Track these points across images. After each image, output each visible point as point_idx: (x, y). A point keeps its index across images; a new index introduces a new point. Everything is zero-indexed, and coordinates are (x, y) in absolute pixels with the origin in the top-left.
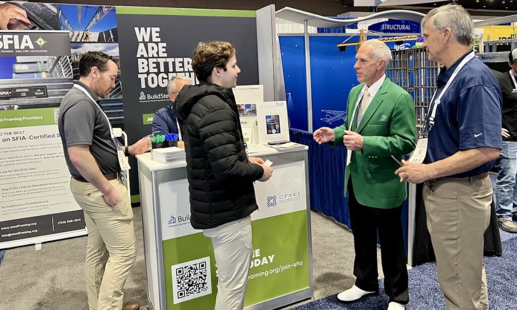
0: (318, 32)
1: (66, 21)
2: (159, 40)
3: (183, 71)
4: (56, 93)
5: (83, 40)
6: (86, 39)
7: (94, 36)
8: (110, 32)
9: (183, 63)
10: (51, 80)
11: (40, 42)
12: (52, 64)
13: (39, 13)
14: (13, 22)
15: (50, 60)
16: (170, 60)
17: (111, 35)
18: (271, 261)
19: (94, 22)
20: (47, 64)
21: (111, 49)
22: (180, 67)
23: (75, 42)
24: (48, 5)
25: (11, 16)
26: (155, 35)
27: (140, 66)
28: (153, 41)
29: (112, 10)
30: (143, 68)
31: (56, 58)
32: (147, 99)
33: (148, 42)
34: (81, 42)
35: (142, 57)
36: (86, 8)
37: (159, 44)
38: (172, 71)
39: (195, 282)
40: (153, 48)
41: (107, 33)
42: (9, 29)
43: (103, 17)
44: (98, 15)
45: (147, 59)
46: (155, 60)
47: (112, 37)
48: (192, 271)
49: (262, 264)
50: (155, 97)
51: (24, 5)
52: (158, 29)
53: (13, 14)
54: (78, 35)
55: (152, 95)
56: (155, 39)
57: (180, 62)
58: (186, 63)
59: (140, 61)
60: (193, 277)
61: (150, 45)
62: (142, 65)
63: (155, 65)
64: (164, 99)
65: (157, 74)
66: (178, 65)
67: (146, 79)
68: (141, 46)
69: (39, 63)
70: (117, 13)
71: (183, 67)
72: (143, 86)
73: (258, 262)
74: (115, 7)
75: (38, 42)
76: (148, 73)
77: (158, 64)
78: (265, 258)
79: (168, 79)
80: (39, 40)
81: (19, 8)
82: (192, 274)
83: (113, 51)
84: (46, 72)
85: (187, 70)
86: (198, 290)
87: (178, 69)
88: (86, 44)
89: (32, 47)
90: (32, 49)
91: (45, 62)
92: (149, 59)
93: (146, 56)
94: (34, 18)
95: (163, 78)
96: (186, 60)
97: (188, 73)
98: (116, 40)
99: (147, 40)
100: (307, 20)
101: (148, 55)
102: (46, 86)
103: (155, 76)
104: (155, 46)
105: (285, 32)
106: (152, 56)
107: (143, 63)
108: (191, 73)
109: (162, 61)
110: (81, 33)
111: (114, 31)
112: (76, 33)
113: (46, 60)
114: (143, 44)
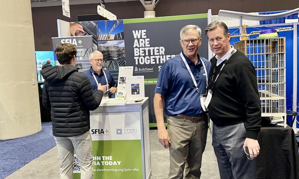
0: (261, 24)
1: (100, 30)
2: (145, 37)
3: (159, 54)
4: (86, 67)
5: (107, 39)
6: (108, 38)
7: (112, 37)
8: (120, 34)
9: (159, 50)
10: (84, 61)
11: (80, 42)
12: (85, 53)
13: (88, 26)
14: (77, 32)
15: (84, 51)
16: (152, 49)
17: (121, 35)
18: (119, 164)
19: (112, 29)
20: (82, 53)
21: (120, 44)
22: (157, 52)
23: (104, 40)
24: (92, 22)
25: (77, 29)
26: (143, 34)
27: (135, 52)
28: (142, 37)
29: (121, 22)
30: (137, 53)
31: (86, 49)
32: (138, 71)
33: (140, 39)
34: (106, 40)
35: (136, 47)
36: (109, 22)
37: (145, 39)
38: (152, 55)
39: (77, 165)
40: (142, 42)
41: (119, 35)
42: (76, 36)
43: (116, 26)
44: (114, 25)
45: (139, 48)
46: (143, 49)
47: (121, 37)
48: (76, 159)
49: (114, 165)
50: (143, 69)
51: (82, 23)
52: (145, 31)
53: (77, 28)
54: (105, 37)
55: (141, 69)
56: (143, 37)
57: (157, 49)
58: (160, 50)
59: (135, 49)
60: (76, 162)
61: (141, 40)
62: (136, 52)
63: (143, 52)
64: (148, 71)
65: (144, 57)
66: (156, 51)
67: (138, 60)
68: (136, 41)
69: (79, 52)
70: (124, 23)
71: (159, 52)
72: (137, 63)
73: (111, 163)
74: (123, 20)
75: (79, 42)
76: (139, 56)
77: (145, 51)
78: (115, 162)
79: (150, 59)
80: (79, 41)
81: (79, 24)
82: (76, 161)
83: (121, 44)
84: (82, 57)
85: (161, 54)
86: (79, 169)
87: (156, 54)
88: (108, 41)
89: (76, 45)
90: (76, 46)
91: (82, 52)
92: (140, 48)
93: (138, 46)
94: (86, 29)
95: (147, 59)
96: (161, 48)
97: (162, 56)
98: (123, 38)
99: (139, 37)
100: (242, 17)
102: (81, 64)
103: (143, 58)
104: (143, 40)
105: (232, 26)
106: (141, 46)
107: (137, 51)
108: (164, 56)
109: (147, 49)
110: (106, 35)
111: (122, 34)
112: (104, 35)
113: (82, 51)
114: (137, 40)
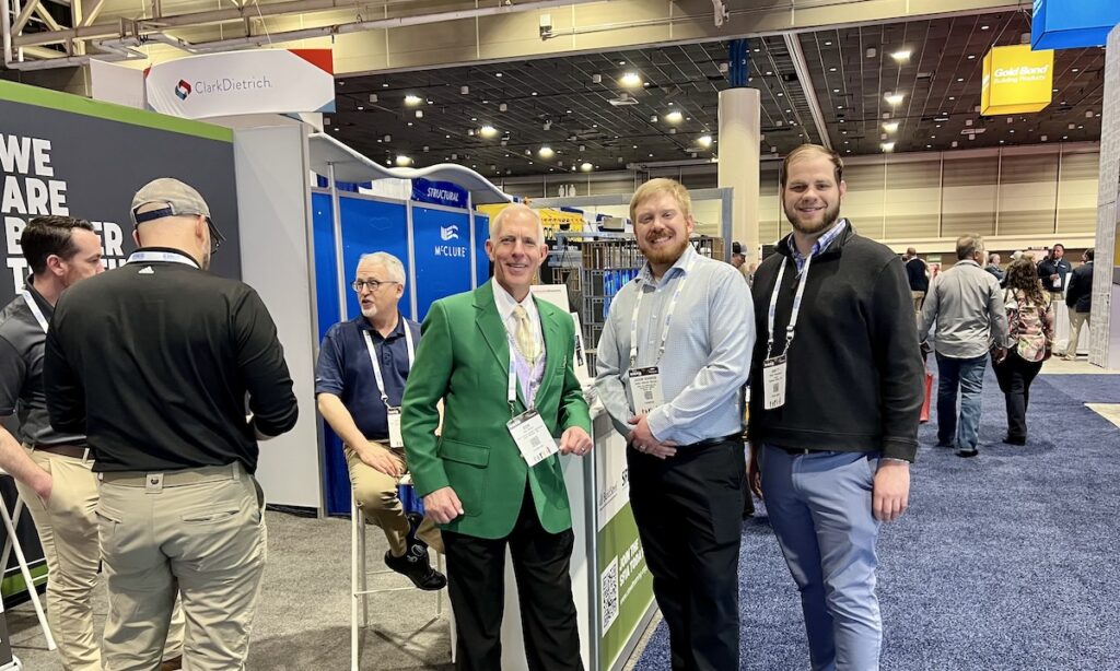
2: (50, 172)
26: (40, 159)
27: (11, 236)
28: (37, 173)
33: (28, 179)
35: (15, 212)
37: (50, 182)
40: (37, 194)
45: (25, 217)
52: (47, 145)
56: (41, 170)
59: (9, 222)
61: (31, 183)
62: (14, 235)
68: (11, 183)
85: (110, 254)
93: (22, 210)
96: (109, 227)
99: (23, 169)
100: (333, 163)
101: (27, 209)
104: (40, 185)
107: (16, 228)
114: (14, 178)
